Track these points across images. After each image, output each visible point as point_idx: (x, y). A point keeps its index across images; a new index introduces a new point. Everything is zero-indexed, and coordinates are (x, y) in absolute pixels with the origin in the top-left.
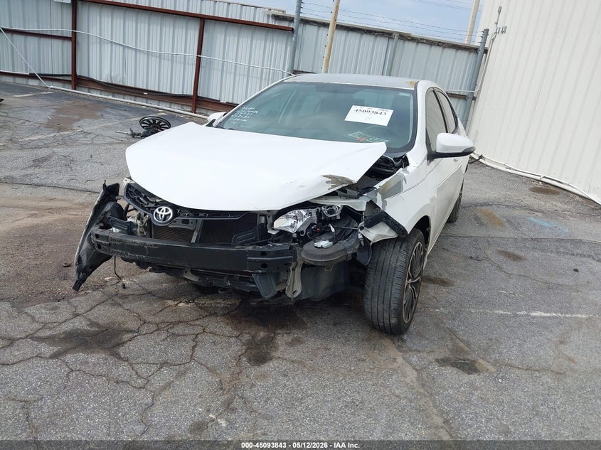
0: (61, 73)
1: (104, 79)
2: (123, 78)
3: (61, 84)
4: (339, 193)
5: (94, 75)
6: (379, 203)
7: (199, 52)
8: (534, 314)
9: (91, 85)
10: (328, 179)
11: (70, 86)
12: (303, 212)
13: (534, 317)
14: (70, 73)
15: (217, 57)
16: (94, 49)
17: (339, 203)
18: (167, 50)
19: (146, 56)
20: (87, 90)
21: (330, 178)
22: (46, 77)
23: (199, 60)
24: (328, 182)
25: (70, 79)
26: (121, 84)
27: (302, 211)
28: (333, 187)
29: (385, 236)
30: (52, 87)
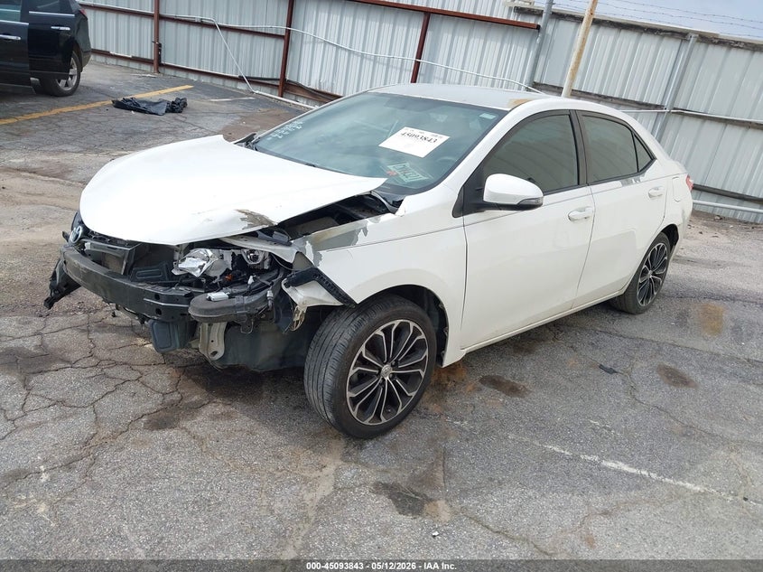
0: (270, 77)
1: (313, 86)
2: (332, 84)
3: (268, 89)
4: (260, 234)
5: (303, 82)
6: (310, 255)
7: (419, 55)
8: (610, 464)
9: (300, 92)
10: (243, 216)
11: (277, 92)
12: (210, 253)
13: (605, 468)
14: (279, 77)
15: (440, 63)
16: (307, 49)
17: (263, 247)
18: (383, 53)
19: (359, 58)
20: (294, 97)
21: (246, 214)
22: (254, 81)
23: (417, 65)
24: (243, 219)
25: (277, 83)
26: (330, 92)
27: (208, 251)
28: (250, 226)
29: (320, 301)
30: (257, 92)
